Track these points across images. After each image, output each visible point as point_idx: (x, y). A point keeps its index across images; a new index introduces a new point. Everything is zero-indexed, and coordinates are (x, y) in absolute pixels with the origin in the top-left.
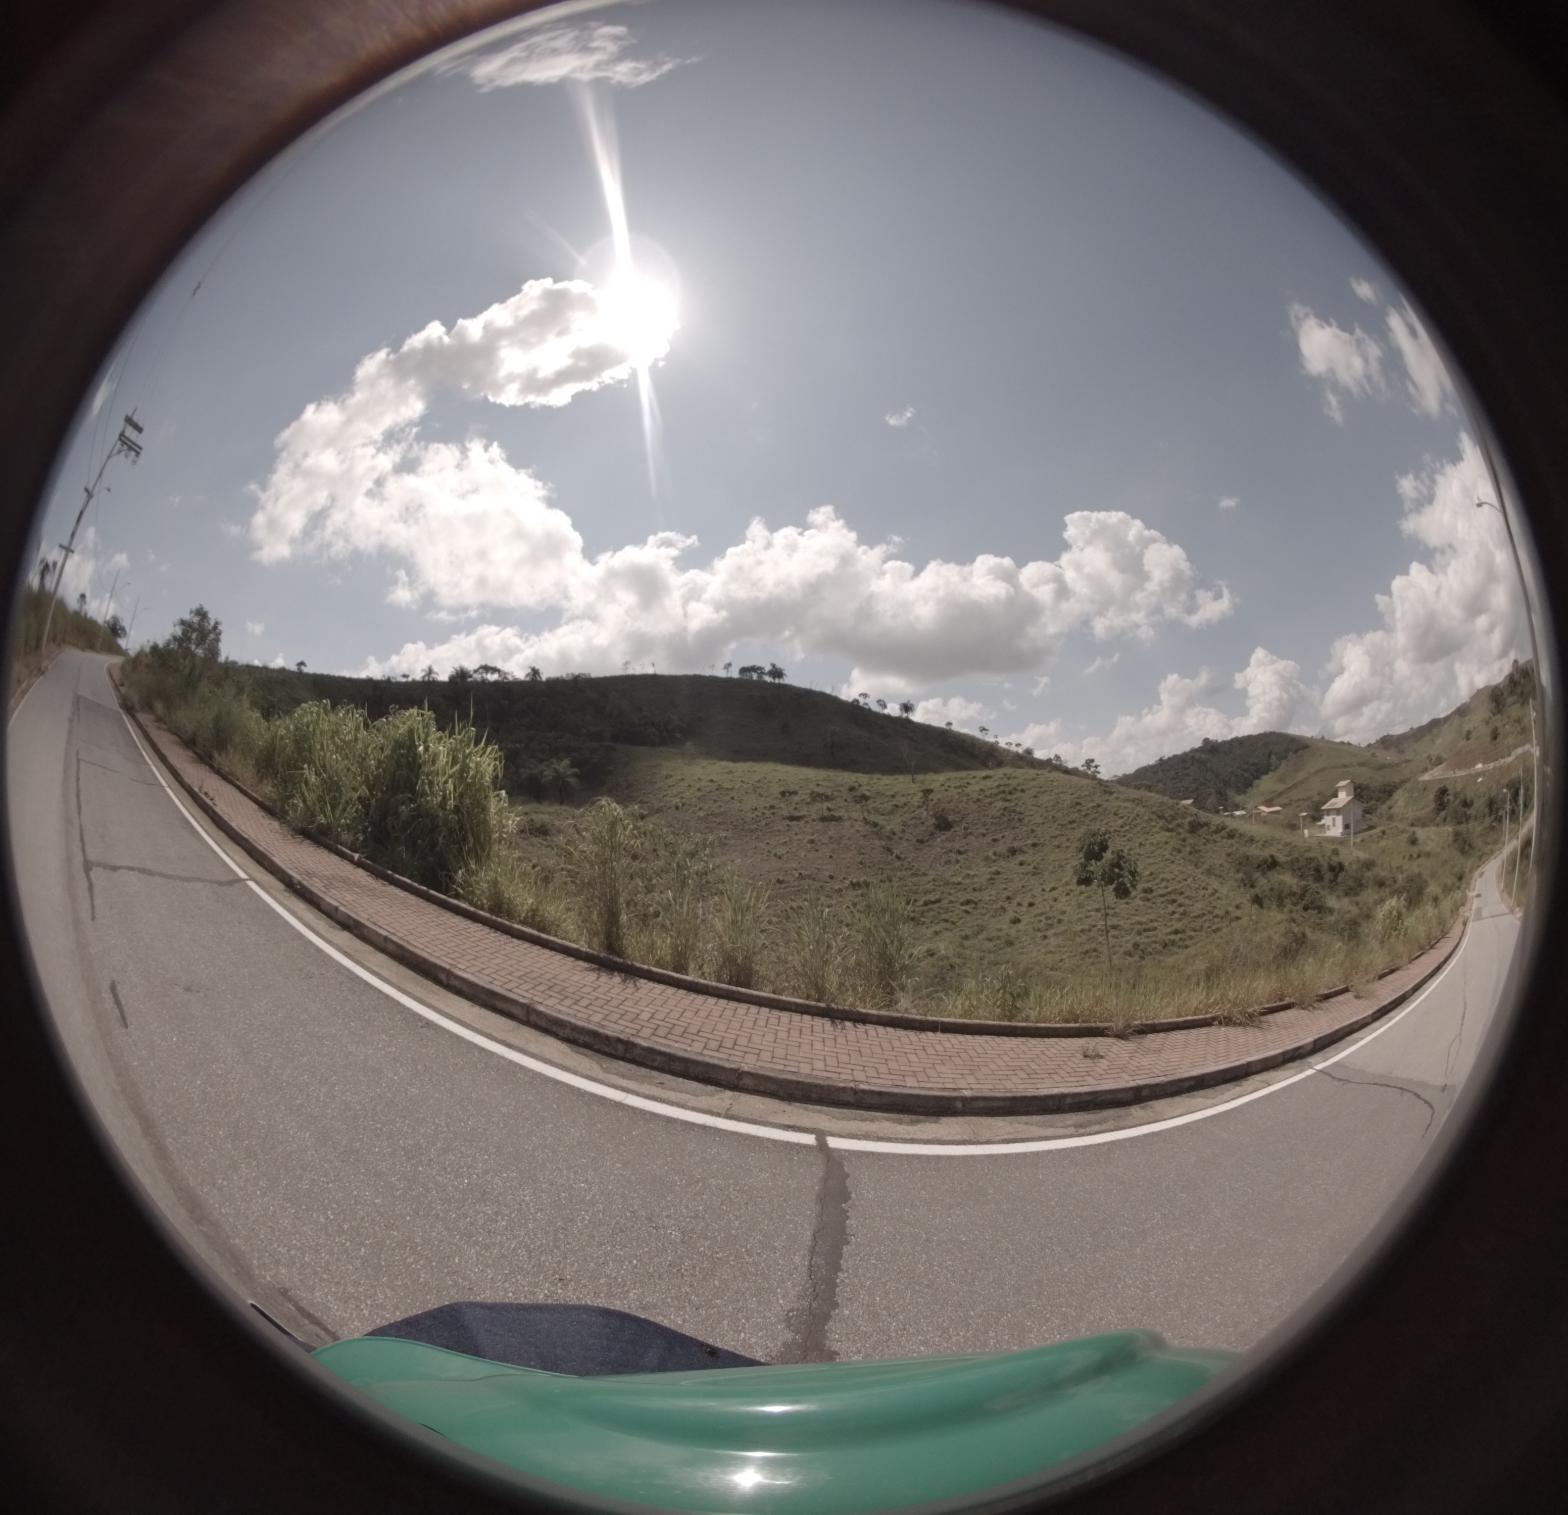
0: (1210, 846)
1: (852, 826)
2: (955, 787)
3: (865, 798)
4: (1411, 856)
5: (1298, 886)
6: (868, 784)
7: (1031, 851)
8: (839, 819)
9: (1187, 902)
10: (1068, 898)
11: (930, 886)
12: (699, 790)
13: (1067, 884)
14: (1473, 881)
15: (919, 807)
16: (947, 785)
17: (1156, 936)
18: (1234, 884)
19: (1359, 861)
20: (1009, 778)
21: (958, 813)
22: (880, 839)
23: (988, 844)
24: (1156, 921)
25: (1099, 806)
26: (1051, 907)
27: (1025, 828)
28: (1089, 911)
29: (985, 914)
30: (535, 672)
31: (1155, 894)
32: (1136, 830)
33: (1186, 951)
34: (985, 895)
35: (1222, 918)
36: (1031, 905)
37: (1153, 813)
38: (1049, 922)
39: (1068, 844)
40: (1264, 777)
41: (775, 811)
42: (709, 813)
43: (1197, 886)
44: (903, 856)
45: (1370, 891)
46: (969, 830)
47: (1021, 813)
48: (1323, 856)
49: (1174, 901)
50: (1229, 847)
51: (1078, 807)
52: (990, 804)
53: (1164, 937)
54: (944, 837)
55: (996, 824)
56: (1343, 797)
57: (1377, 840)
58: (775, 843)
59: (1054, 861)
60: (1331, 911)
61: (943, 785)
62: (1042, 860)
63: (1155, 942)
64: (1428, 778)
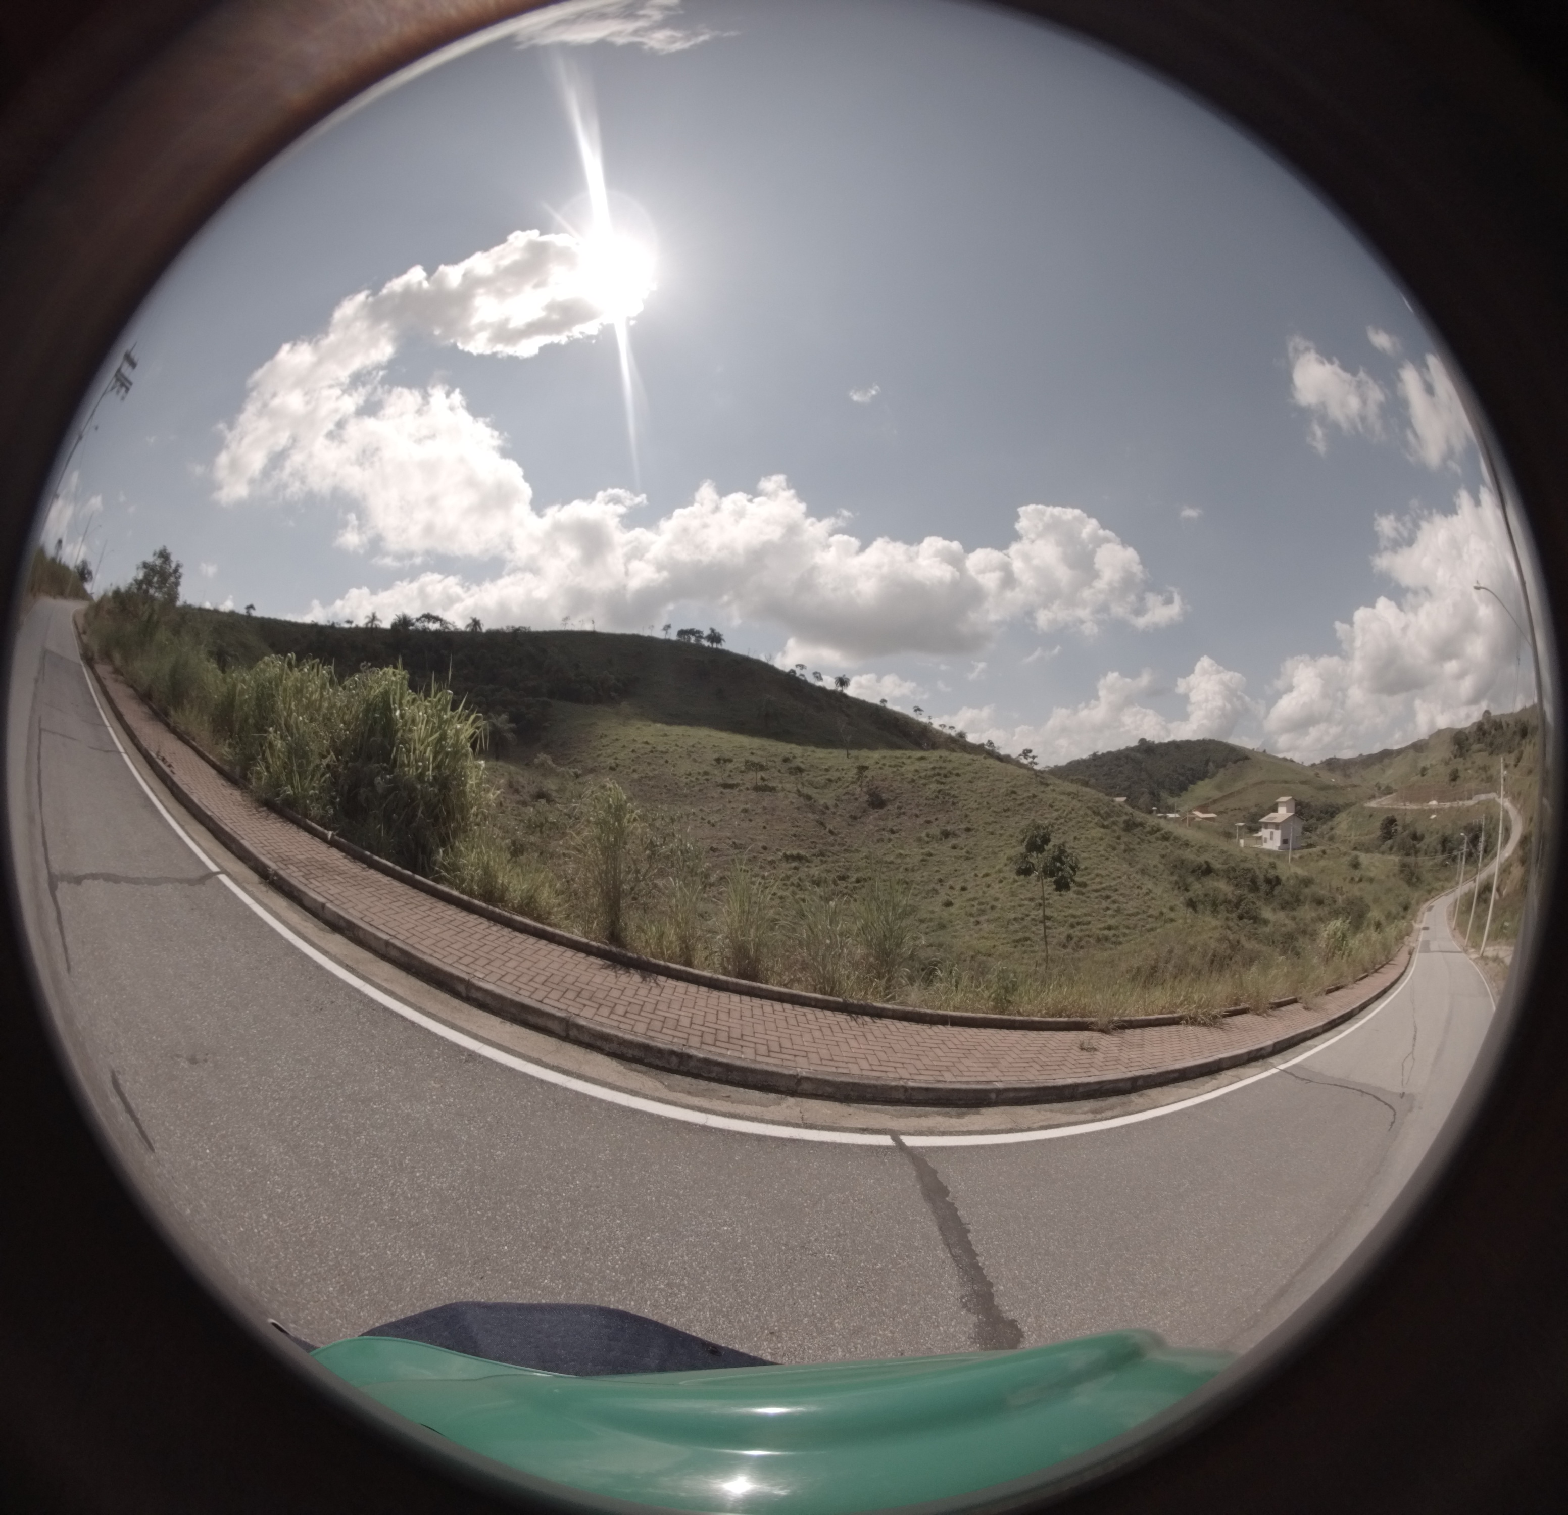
0: (1145, 846)
1: (786, 797)
2: (890, 766)
3: (800, 770)
4: (1352, 879)
5: (1233, 893)
6: (802, 756)
7: (964, 836)
8: (773, 789)
9: (1121, 899)
10: (1001, 885)
11: (862, 863)
12: (633, 751)
13: (1000, 871)
14: (1420, 913)
15: (853, 783)
16: (882, 762)
17: (1090, 930)
18: (1168, 886)
19: (1297, 877)
20: (944, 761)
21: (892, 791)
22: (814, 813)
23: (921, 825)
24: (1090, 915)
25: (1034, 796)
26: (984, 893)
27: (958, 812)
28: (1022, 900)
29: (916, 895)
30: (476, 623)
31: (1088, 888)
32: (1071, 824)
33: (1120, 948)
34: (917, 876)
35: (1157, 918)
36: (963, 889)
37: (1089, 808)
38: (982, 907)
39: (1002, 832)
40: (1200, 783)
41: (709, 777)
42: (643, 775)
43: (1131, 884)
44: (835, 831)
45: (1307, 907)
46: (903, 810)
47: (954, 797)
48: (1260, 868)
49: (1108, 897)
50: (1163, 849)
51: (1014, 796)
52: (925, 785)
53: (1098, 932)
54: (876, 815)
55: (930, 805)
56: (1283, 813)
57: (1316, 858)
58: (708, 810)
59: (987, 847)
60: (1266, 922)
61: (877, 763)
62: (975, 845)
63: (1088, 936)
64: (1374, 806)
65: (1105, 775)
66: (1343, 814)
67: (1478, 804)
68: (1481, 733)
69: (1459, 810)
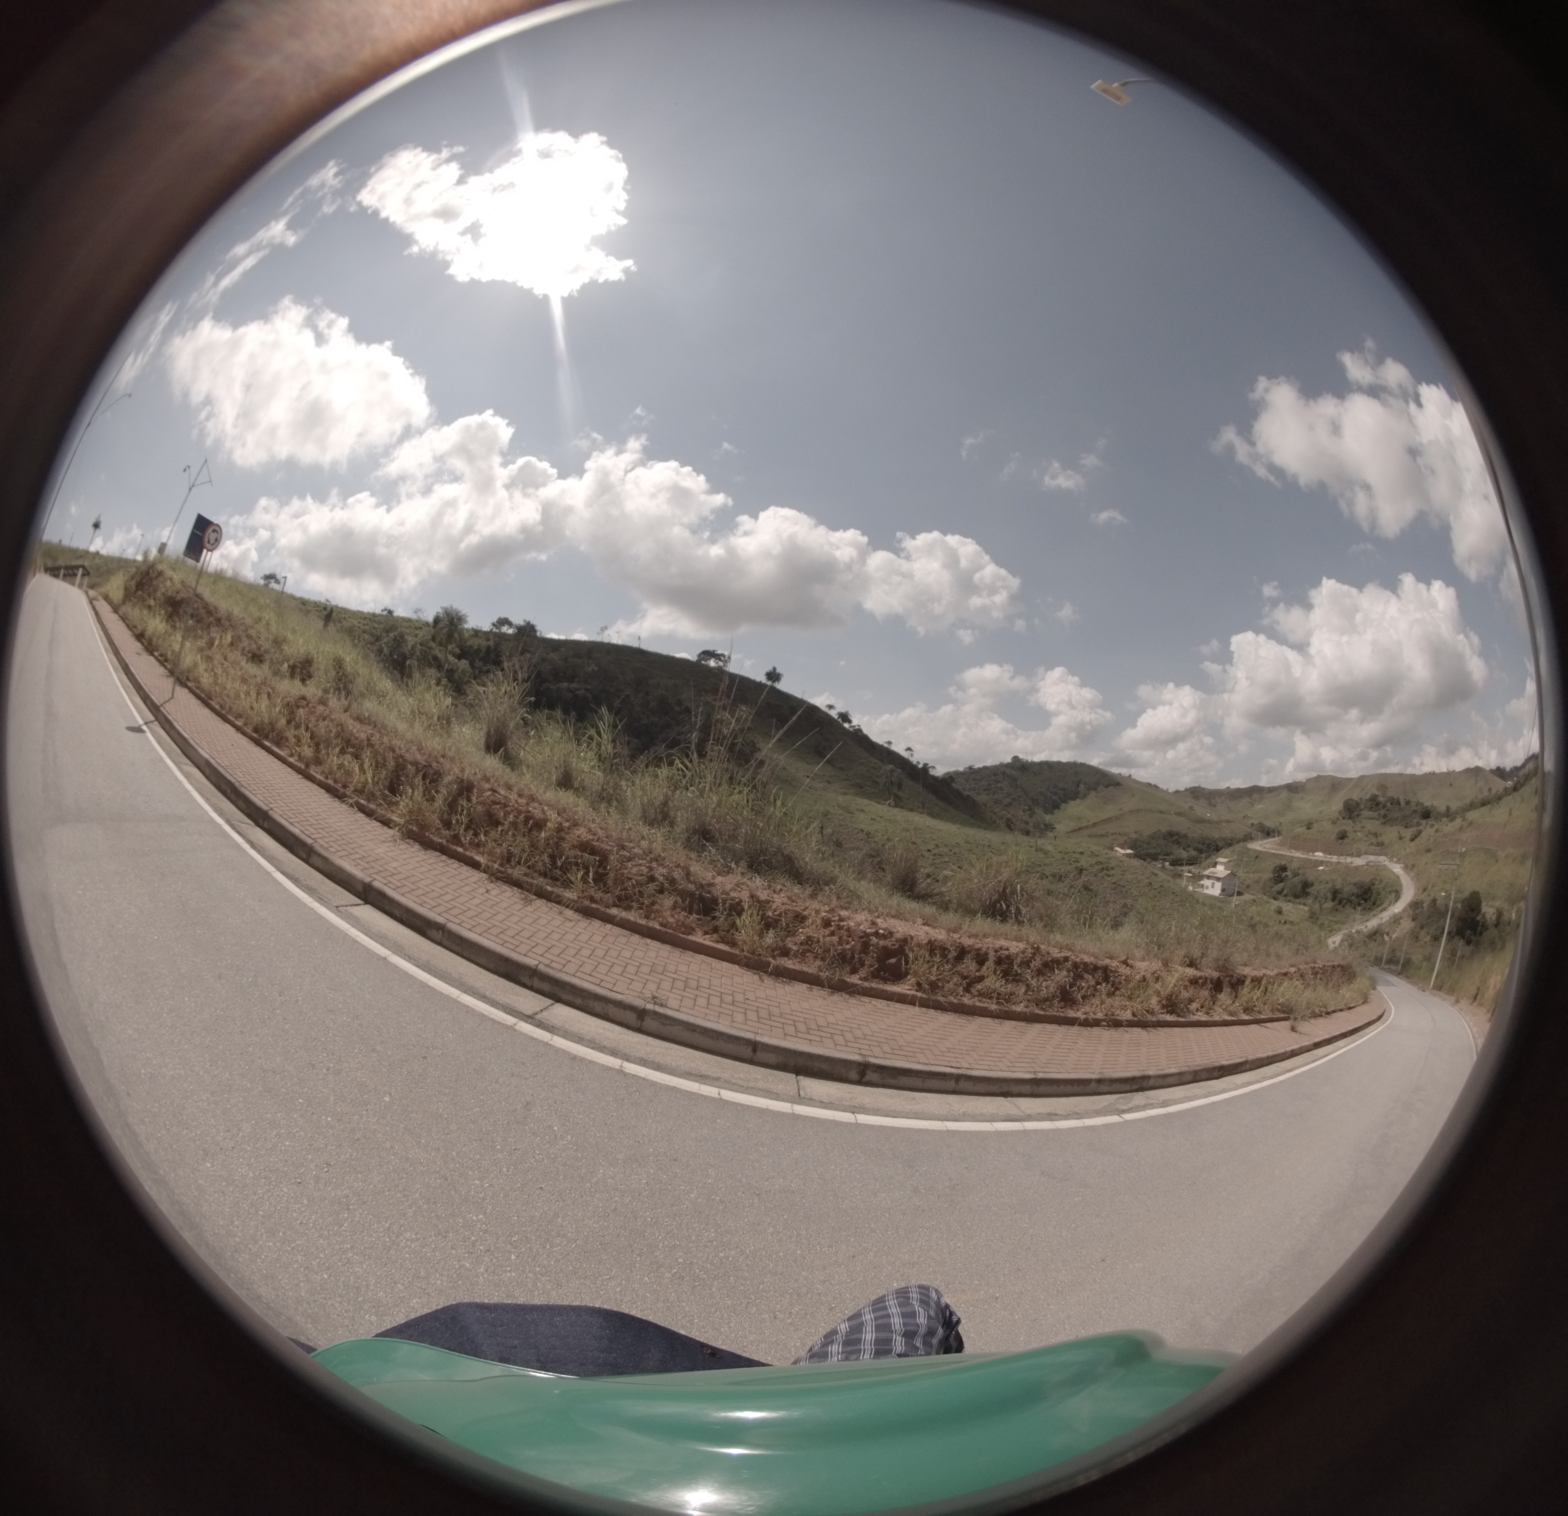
40: (1072, 803)
56: (1222, 871)
64: (1259, 848)
65: (985, 790)
66: (1227, 851)
67: (1367, 864)
68: (1374, 803)
69: (1347, 867)
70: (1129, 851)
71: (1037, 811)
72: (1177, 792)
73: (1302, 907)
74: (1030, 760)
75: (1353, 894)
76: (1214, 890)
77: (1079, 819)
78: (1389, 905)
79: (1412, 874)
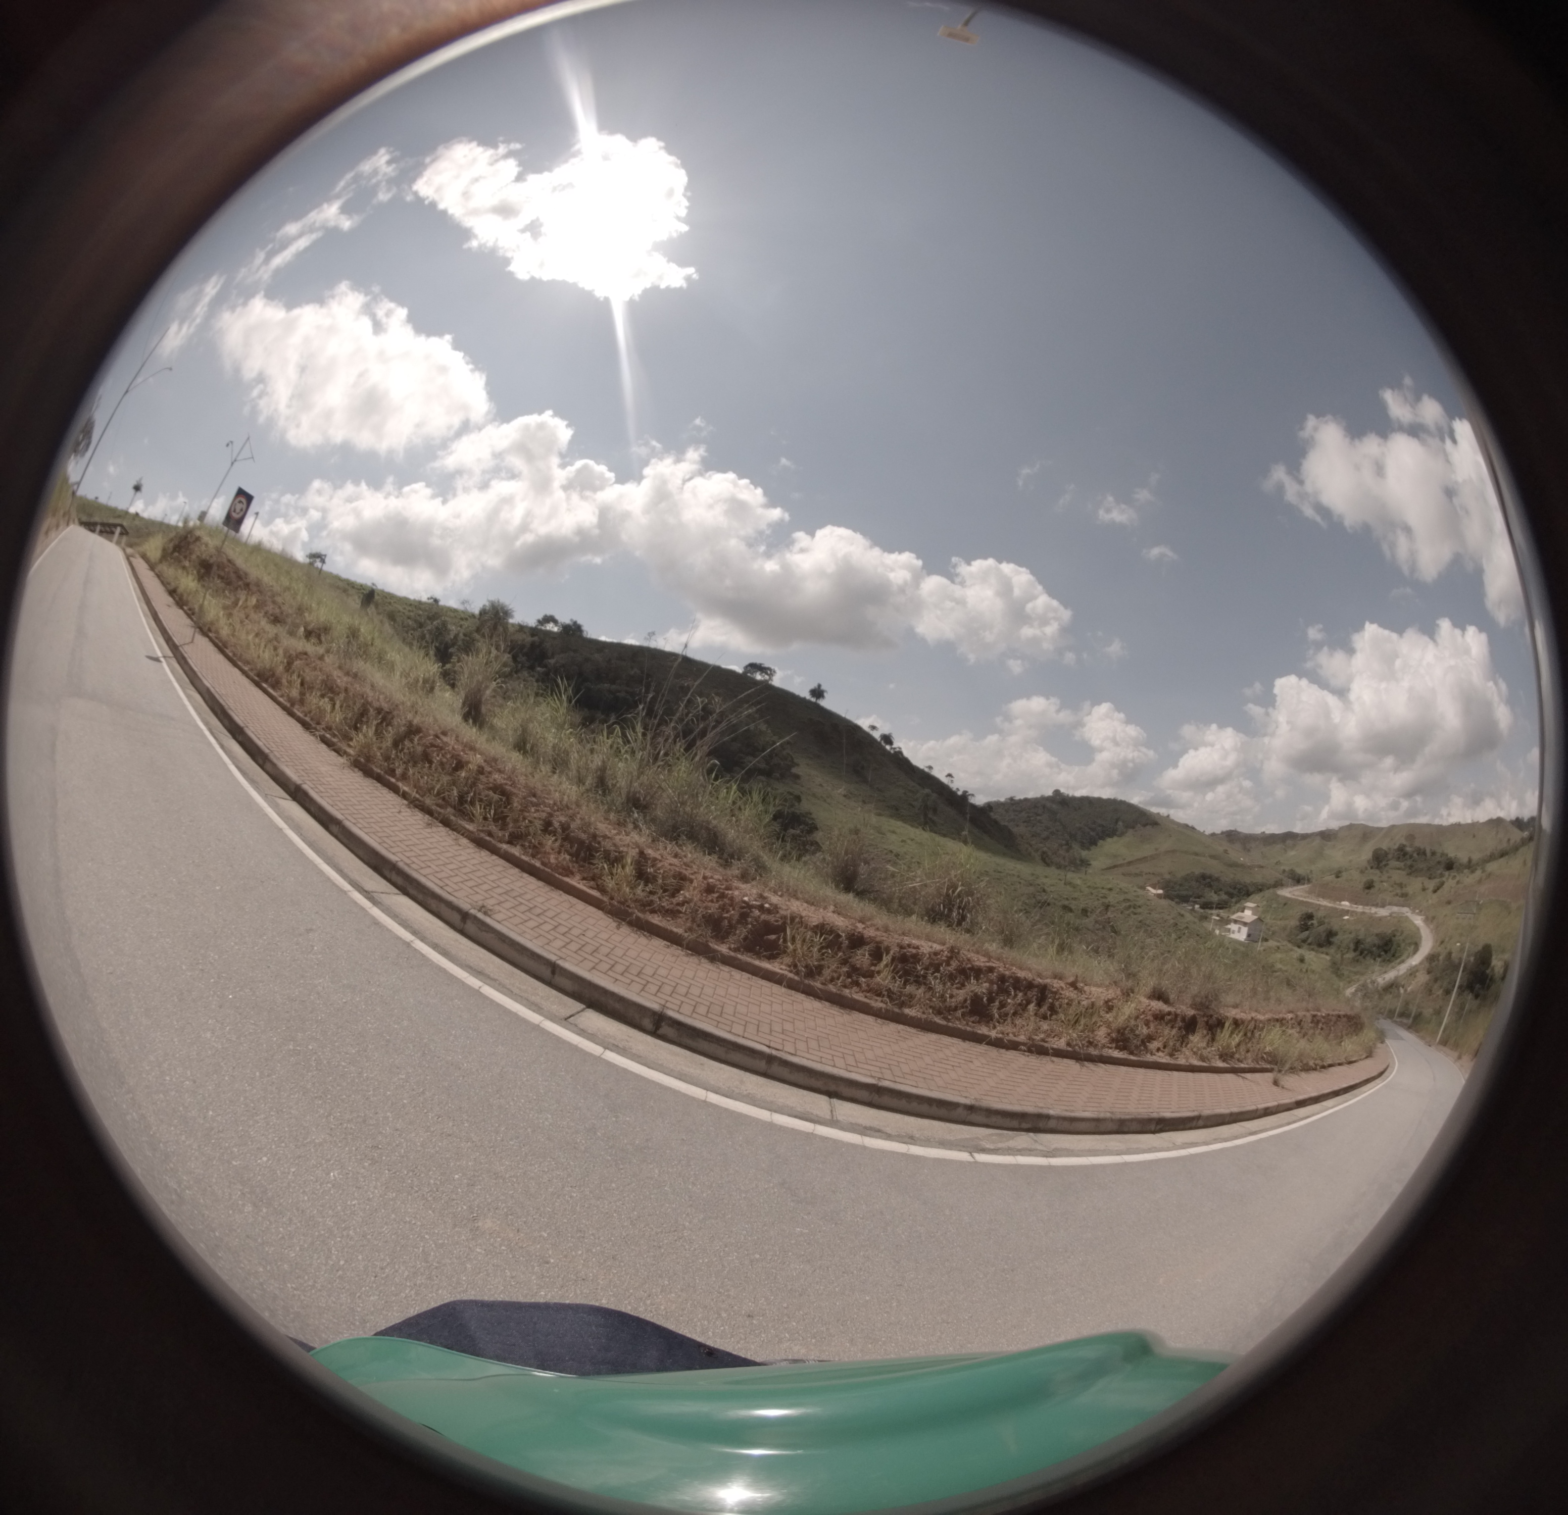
56: (1249, 916)
64: (1288, 895)
65: (1024, 822)
66: (1257, 897)
67: (1391, 915)
68: (1402, 853)
69: (1371, 917)
70: (1160, 892)
71: (1074, 846)
72: (1213, 835)
73: (1324, 956)
74: (1071, 795)
75: (1375, 945)
76: (1240, 934)
77: (1115, 856)
78: (1408, 957)
79: (1432, 926)
